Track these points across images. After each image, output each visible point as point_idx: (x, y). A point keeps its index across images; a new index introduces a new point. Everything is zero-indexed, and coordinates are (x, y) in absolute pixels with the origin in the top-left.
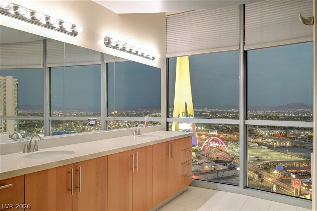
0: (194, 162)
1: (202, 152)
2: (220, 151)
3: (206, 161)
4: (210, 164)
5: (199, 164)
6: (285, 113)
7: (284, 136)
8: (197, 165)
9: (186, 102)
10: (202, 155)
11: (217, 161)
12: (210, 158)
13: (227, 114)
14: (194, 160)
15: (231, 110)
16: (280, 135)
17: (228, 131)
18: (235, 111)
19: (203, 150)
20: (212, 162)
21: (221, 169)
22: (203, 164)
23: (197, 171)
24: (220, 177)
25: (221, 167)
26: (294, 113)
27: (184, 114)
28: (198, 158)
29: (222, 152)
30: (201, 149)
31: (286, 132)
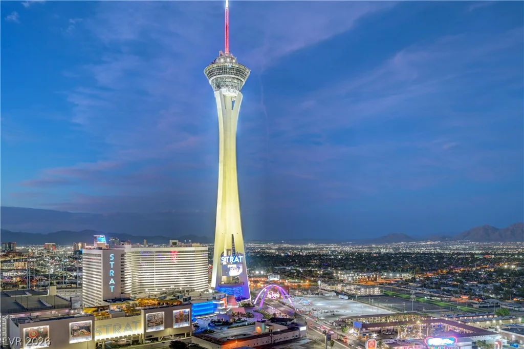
0: (243, 321)
1: (256, 306)
2: (282, 305)
3: (260, 320)
4: (263, 324)
5: (249, 325)
6: (381, 248)
7: (373, 281)
8: (246, 325)
9: (233, 235)
10: (256, 311)
11: (275, 320)
12: (265, 315)
13: (301, 251)
14: (243, 319)
15: (307, 244)
16: (367, 279)
17: (298, 276)
18: (313, 246)
19: (258, 304)
20: (267, 321)
21: (279, 330)
22: (254, 324)
23: (245, 335)
24: (276, 341)
25: (278, 328)
26: (393, 249)
27: (229, 252)
28: (250, 316)
29: (285, 306)
30: (255, 303)
31: (376, 275)
